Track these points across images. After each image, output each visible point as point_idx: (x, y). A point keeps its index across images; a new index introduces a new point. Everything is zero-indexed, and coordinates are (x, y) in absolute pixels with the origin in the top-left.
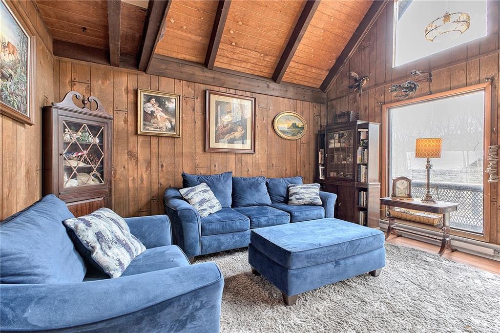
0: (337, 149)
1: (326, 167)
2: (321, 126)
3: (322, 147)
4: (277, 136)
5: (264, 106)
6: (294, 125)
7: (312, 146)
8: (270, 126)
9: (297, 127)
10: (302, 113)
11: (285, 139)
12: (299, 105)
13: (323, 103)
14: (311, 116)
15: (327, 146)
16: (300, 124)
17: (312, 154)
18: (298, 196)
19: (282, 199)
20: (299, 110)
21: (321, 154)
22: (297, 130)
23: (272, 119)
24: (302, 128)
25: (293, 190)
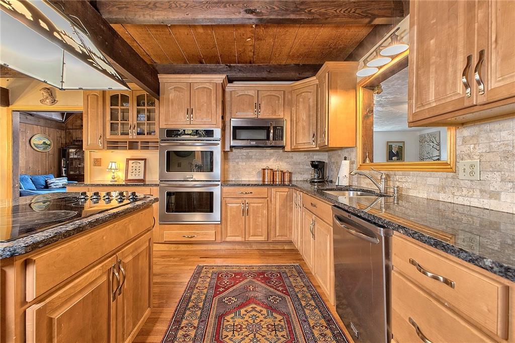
0: (75, 159)
1: (68, 169)
2: (62, 144)
3: (64, 156)
4: (32, 150)
5: (24, 130)
6: (44, 143)
7: (56, 156)
8: (28, 143)
9: (46, 144)
10: (49, 136)
11: (38, 151)
12: (47, 131)
13: (63, 130)
14: (55, 136)
15: (68, 156)
16: (48, 142)
17: (56, 161)
18: (55, 184)
19: (43, 187)
20: (47, 134)
21: (64, 161)
22: (47, 146)
23: (29, 138)
24: (49, 145)
25: (50, 181)
